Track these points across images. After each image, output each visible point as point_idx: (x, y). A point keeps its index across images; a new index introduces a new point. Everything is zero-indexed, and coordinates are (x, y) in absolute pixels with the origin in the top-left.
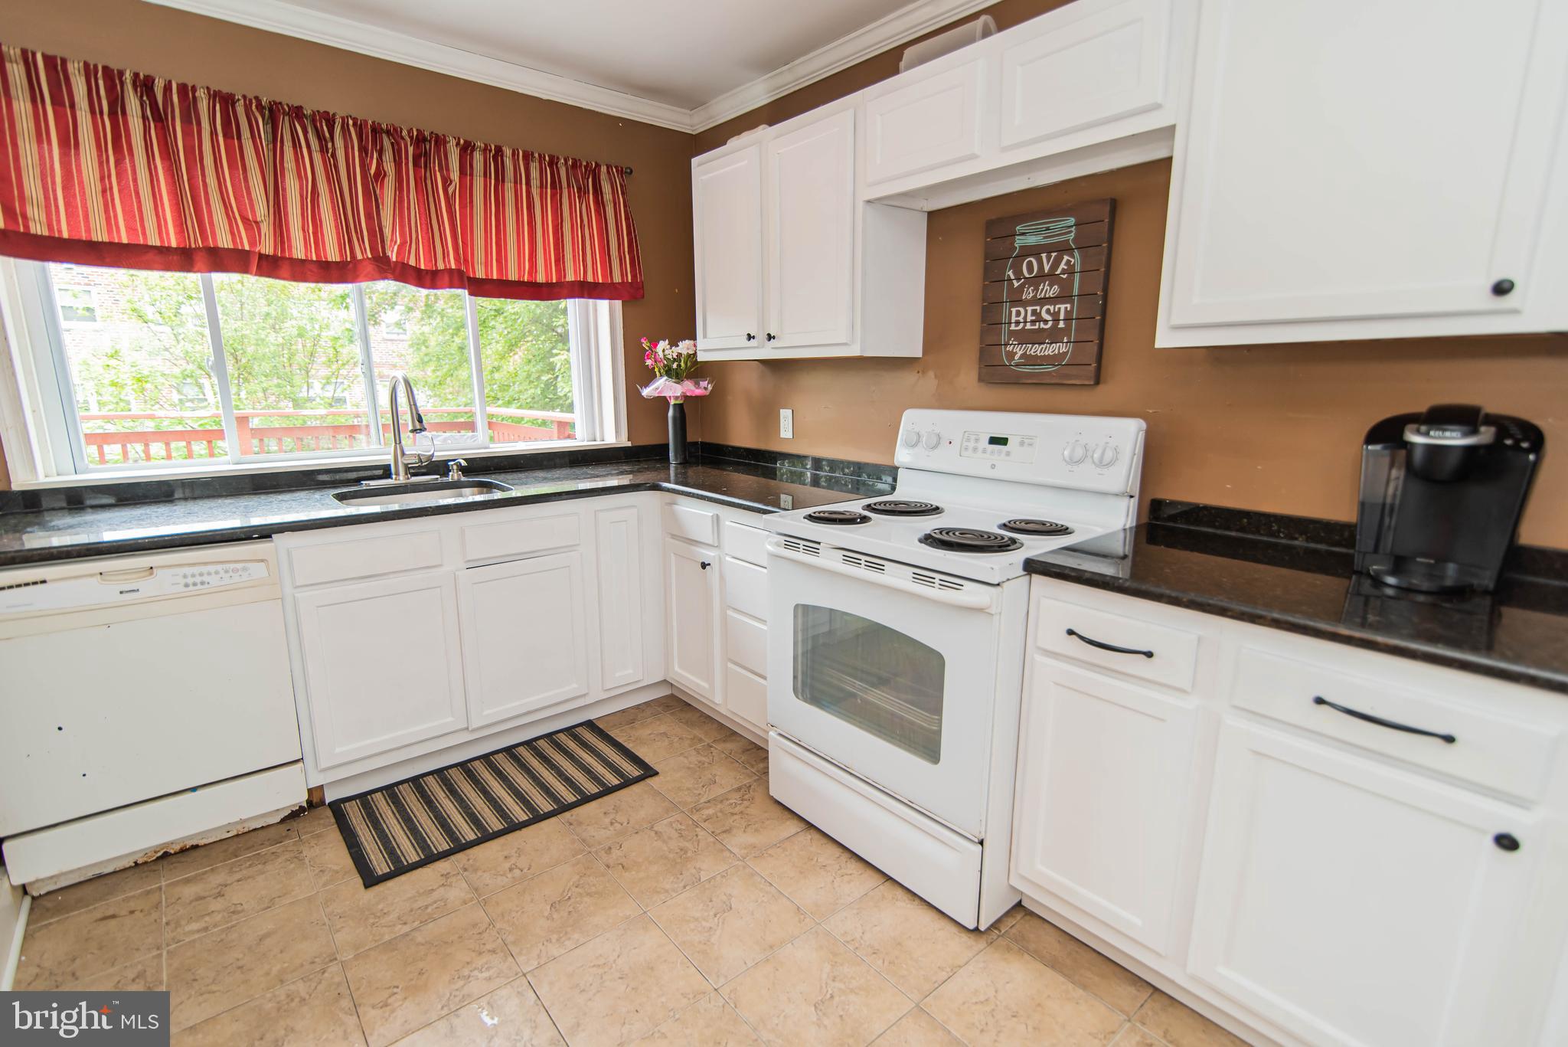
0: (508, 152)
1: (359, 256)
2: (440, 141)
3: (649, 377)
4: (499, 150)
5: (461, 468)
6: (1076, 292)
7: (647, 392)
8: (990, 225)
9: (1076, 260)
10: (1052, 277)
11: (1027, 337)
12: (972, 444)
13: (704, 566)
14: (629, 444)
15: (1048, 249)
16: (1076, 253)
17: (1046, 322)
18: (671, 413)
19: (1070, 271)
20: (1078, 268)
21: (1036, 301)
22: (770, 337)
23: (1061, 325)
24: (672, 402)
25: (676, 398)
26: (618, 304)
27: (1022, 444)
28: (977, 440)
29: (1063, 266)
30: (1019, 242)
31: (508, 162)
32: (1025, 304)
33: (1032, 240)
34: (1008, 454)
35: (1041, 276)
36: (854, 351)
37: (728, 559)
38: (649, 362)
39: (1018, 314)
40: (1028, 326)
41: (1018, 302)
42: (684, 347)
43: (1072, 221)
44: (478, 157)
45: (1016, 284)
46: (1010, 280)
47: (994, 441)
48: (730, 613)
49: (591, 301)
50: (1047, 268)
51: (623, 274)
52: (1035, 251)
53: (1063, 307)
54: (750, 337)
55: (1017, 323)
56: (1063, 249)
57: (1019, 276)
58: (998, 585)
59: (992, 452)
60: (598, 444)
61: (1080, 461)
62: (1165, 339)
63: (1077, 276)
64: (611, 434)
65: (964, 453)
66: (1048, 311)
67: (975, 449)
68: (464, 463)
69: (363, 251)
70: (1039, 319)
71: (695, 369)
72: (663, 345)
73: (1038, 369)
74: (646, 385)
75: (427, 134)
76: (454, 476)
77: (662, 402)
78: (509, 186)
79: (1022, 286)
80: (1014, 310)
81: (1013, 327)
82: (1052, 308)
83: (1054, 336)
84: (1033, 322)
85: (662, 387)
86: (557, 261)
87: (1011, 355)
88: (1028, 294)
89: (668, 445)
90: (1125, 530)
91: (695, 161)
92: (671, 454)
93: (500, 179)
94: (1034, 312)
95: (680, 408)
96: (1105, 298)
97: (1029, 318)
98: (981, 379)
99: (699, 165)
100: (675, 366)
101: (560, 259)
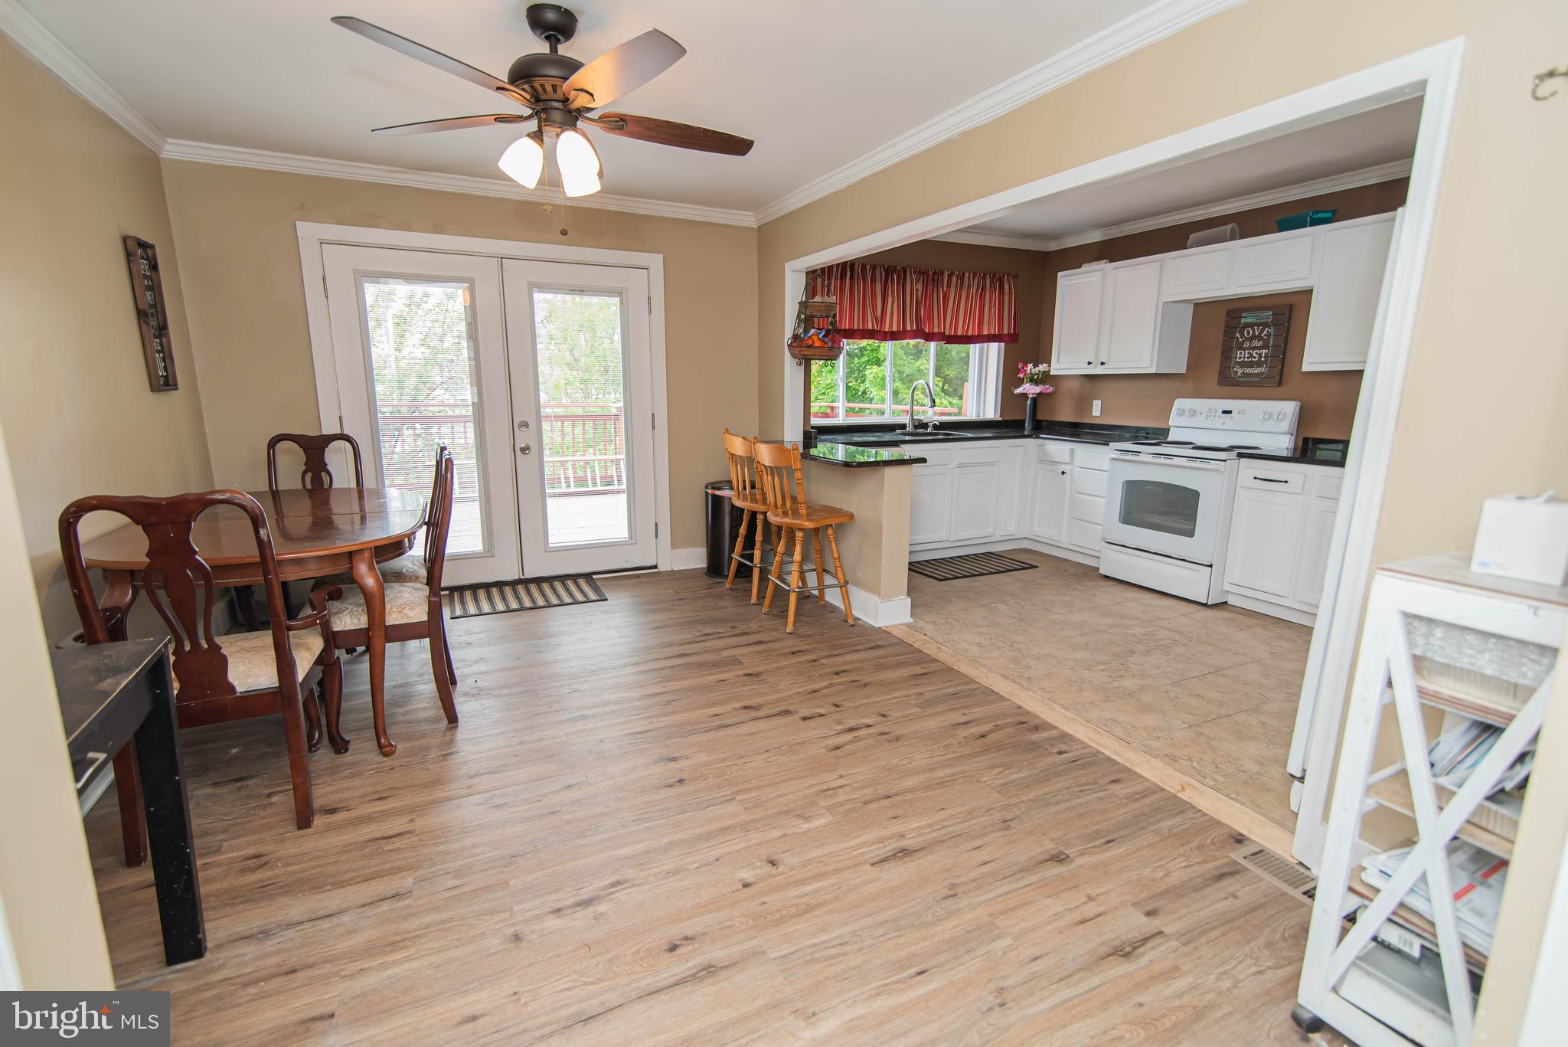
0: (967, 274)
1: (909, 328)
2: (942, 273)
3: (1021, 382)
4: (964, 273)
5: (935, 426)
6: (1271, 344)
7: (1018, 391)
8: (1229, 312)
9: (1272, 330)
10: (1259, 338)
11: (1243, 364)
12: (1213, 414)
13: (1063, 473)
14: (1001, 419)
15: (1258, 325)
16: (1272, 327)
17: (1255, 358)
18: (1029, 402)
19: (1269, 335)
20: (1272, 334)
21: (1250, 348)
22: (1102, 363)
23: (1263, 359)
24: (1030, 396)
25: (1033, 394)
26: (1003, 344)
27: (1239, 413)
28: (1216, 412)
29: (1265, 333)
30: (1243, 321)
31: (966, 279)
32: (1245, 349)
33: (1250, 320)
34: (1232, 418)
35: (1254, 337)
36: (1153, 370)
37: (1078, 469)
38: (1021, 376)
39: (1241, 354)
40: (1246, 359)
41: (1241, 347)
42: (1042, 367)
43: (1271, 313)
44: (954, 279)
45: (1240, 340)
46: (1237, 337)
47: (1224, 412)
48: (1077, 495)
49: (986, 344)
50: (1257, 333)
51: (1009, 329)
52: (1252, 325)
53: (1264, 351)
54: (1089, 363)
55: (1240, 358)
56: (1266, 325)
57: (1242, 336)
58: (1225, 461)
59: (1224, 418)
60: (981, 418)
61: (1268, 420)
62: (1305, 368)
63: (1272, 338)
64: (991, 413)
65: (1208, 418)
66: (1256, 353)
67: (1215, 416)
68: (938, 424)
69: (912, 326)
70: (1251, 356)
71: (1046, 378)
72: (1030, 366)
73: (1249, 379)
74: (1019, 387)
75: (938, 271)
76: (929, 430)
77: (1025, 395)
78: (964, 291)
79: (1244, 341)
80: (1239, 352)
81: (1238, 360)
82: (1258, 352)
83: (1259, 364)
84: (1248, 358)
85: (1029, 389)
86: (979, 324)
87: (1237, 372)
88: (1247, 345)
89: (1024, 421)
90: (1288, 449)
91: (1060, 274)
92: (1026, 425)
93: (961, 288)
94: (1249, 353)
95: (1034, 400)
96: (1285, 348)
97: (1247, 356)
98: (1219, 384)
99: (1064, 276)
100: (1036, 377)
101: (981, 324)
